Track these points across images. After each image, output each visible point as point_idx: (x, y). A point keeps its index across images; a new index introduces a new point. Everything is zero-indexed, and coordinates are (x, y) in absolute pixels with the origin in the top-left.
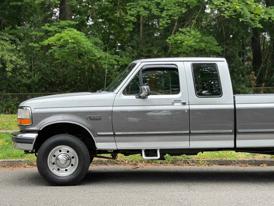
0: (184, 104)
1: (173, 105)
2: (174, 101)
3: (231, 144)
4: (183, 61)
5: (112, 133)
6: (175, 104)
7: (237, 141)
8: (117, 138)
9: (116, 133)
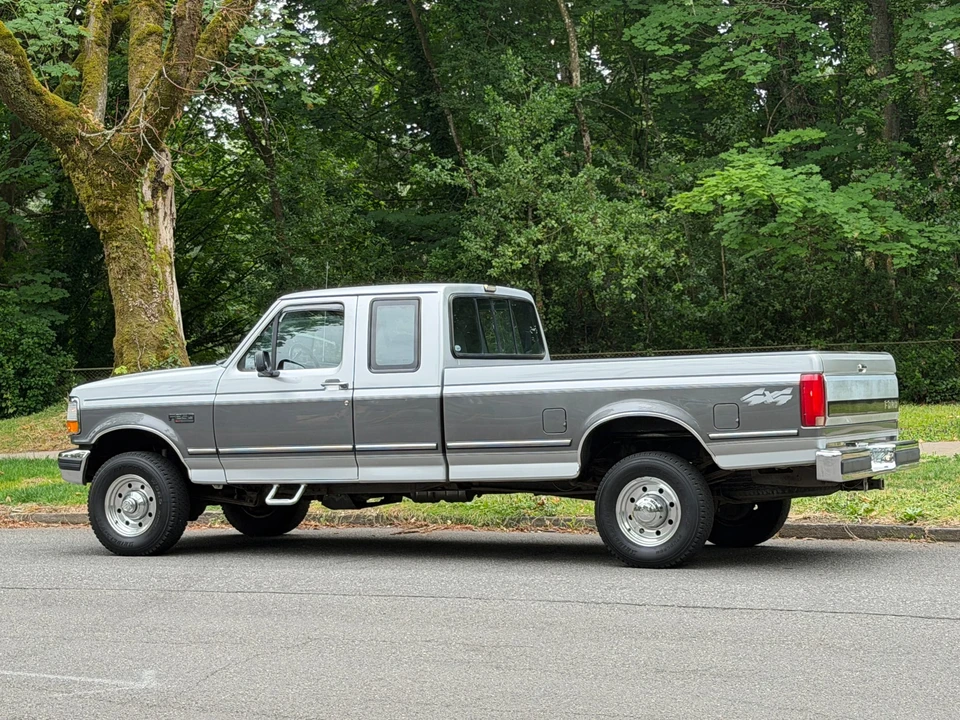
0: (344, 387)
1: (323, 390)
2: (327, 381)
3: (433, 473)
4: (357, 295)
5: (214, 450)
6: (329, 388)
7: (451, 467)
8: (225, 460)
9: (220, 450)
